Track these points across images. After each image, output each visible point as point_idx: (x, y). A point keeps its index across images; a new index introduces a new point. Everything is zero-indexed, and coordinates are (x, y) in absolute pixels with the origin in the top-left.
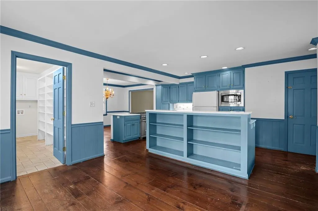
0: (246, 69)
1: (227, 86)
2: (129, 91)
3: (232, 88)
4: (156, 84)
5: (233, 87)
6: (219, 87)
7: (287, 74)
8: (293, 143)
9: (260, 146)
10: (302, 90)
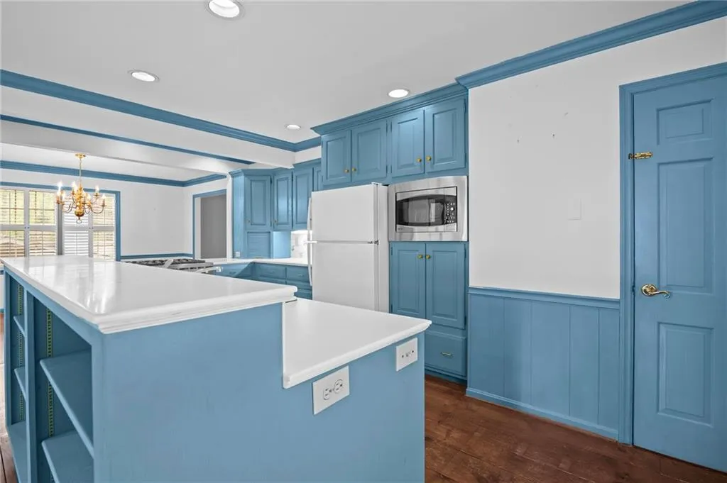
0: (473, 93)
1: (412, 165)
2: (194, 197)
3: (430, 170)
4: (231, 170)
5: (432, 167)
6: (389, 167)
7: (630, 95)
8: (658, 410)
9: (523, 405)
10: (701, 165)
